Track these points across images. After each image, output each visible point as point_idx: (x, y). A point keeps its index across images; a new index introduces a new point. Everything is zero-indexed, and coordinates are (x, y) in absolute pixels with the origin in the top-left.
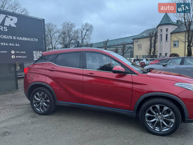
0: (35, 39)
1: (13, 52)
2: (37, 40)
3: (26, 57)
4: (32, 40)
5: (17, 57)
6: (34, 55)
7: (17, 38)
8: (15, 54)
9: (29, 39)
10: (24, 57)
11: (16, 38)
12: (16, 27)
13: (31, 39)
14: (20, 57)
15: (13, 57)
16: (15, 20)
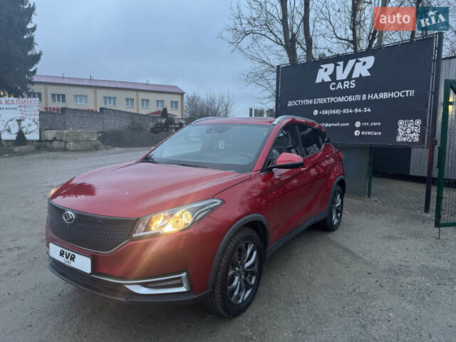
0: (407, 91)
1: (358, 124)
2: (412, 93)
3: (380, 133)
4: (400, 94)
5: (363, 133)
6: (399, 130)
7: (369, 96)
8: (361, 129)
9: (393, 95)
10: (375, 134)
11: (367, 97)
12: (369, 74)
13: (397, 94)
14: (369, 133)
15: (357, 133)
16: (370, 60)
